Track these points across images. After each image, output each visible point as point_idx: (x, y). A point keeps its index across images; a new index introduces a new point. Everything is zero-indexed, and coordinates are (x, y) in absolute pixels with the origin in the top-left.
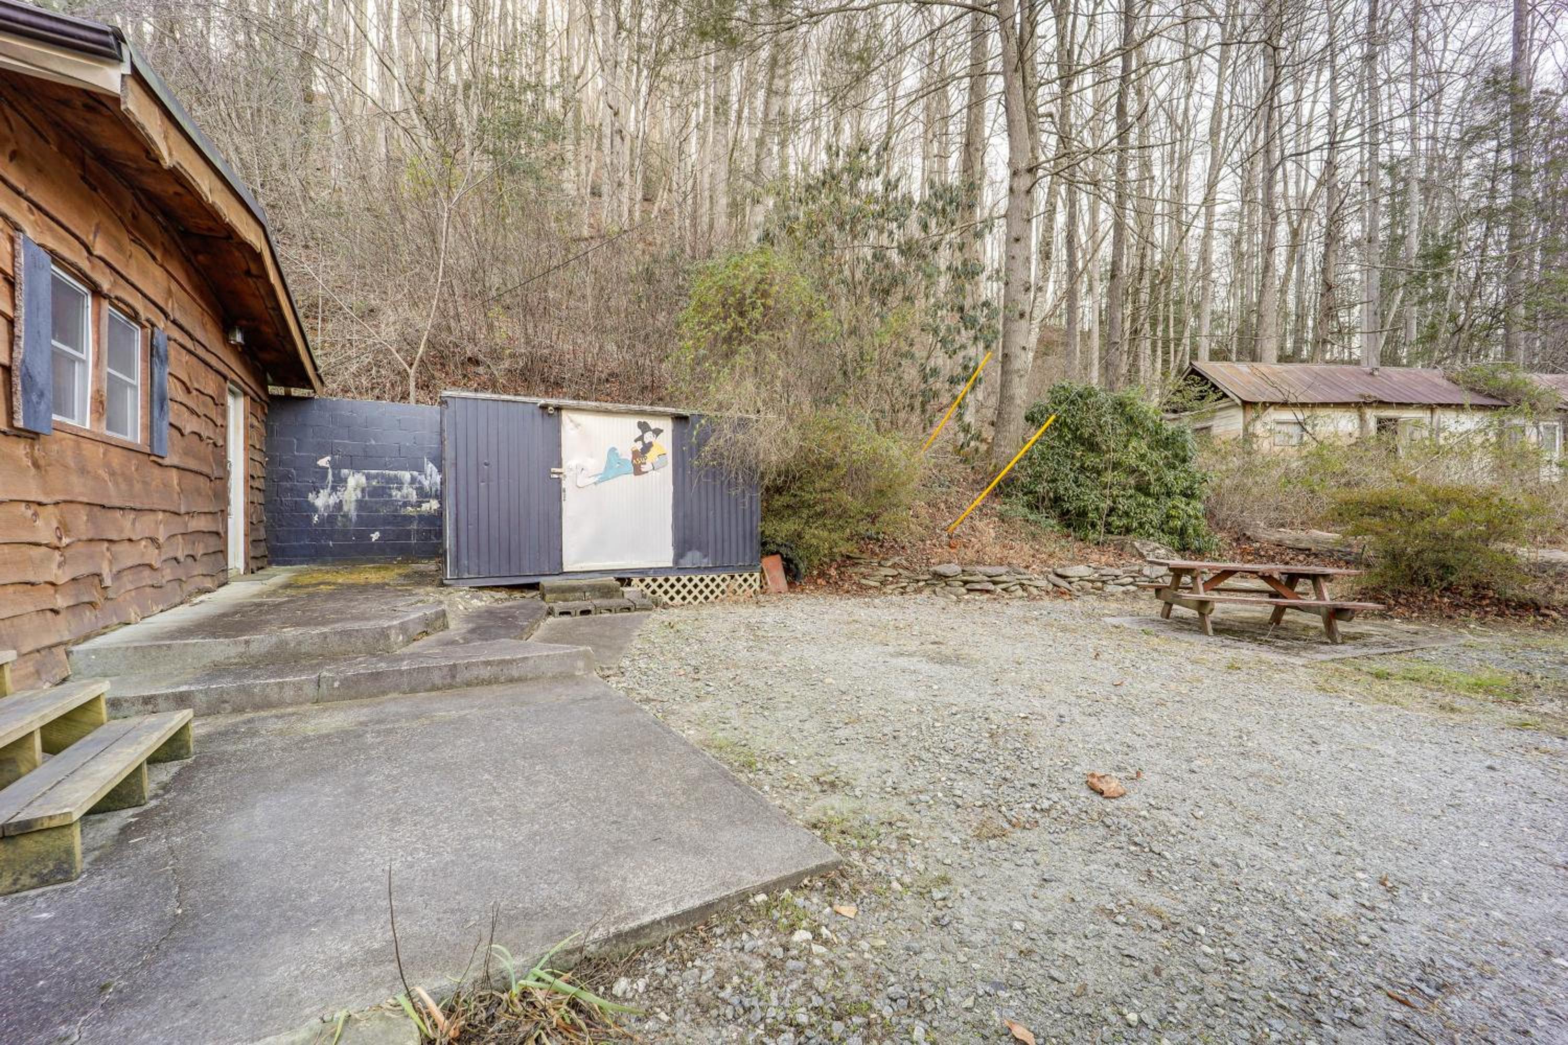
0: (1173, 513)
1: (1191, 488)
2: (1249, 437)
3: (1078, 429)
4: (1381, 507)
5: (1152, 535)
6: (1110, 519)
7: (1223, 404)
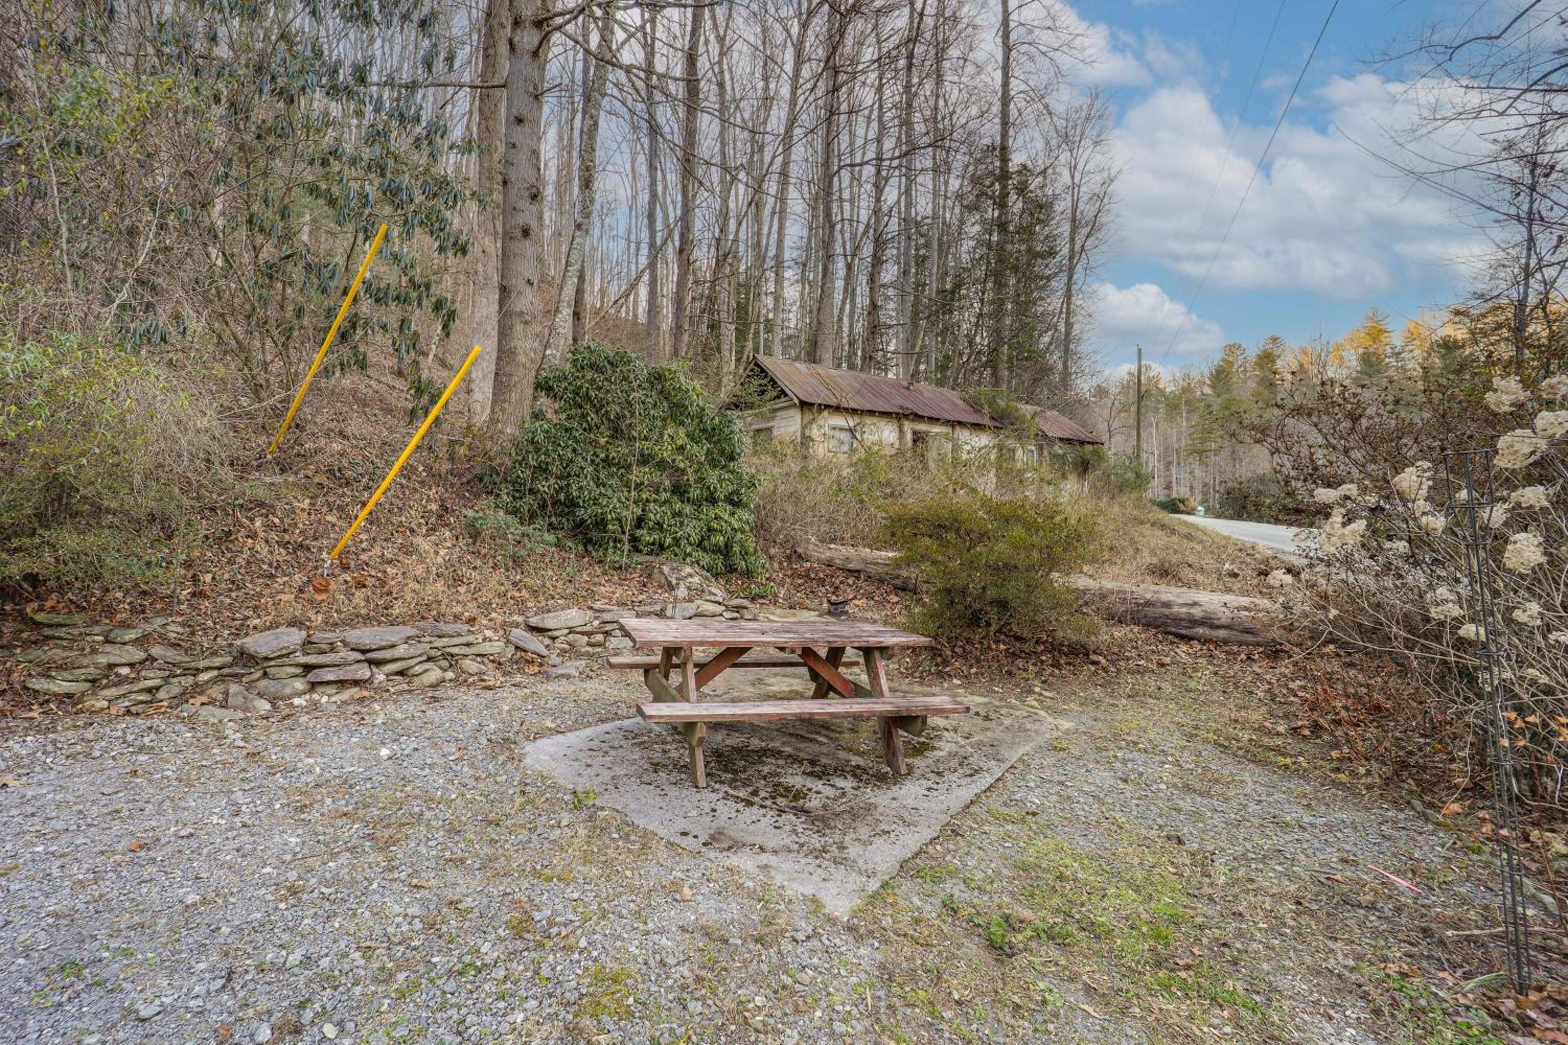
0: (714, 525)
1: (737, 492)
2: (806, 440)
3: (602, 406)
4: (940, 526)
5: (690, 555)
6: (639, 533)
7: (782, 402)
